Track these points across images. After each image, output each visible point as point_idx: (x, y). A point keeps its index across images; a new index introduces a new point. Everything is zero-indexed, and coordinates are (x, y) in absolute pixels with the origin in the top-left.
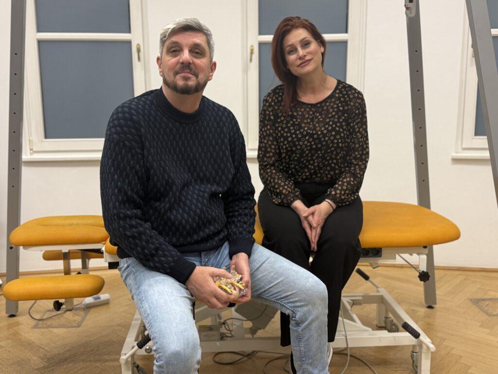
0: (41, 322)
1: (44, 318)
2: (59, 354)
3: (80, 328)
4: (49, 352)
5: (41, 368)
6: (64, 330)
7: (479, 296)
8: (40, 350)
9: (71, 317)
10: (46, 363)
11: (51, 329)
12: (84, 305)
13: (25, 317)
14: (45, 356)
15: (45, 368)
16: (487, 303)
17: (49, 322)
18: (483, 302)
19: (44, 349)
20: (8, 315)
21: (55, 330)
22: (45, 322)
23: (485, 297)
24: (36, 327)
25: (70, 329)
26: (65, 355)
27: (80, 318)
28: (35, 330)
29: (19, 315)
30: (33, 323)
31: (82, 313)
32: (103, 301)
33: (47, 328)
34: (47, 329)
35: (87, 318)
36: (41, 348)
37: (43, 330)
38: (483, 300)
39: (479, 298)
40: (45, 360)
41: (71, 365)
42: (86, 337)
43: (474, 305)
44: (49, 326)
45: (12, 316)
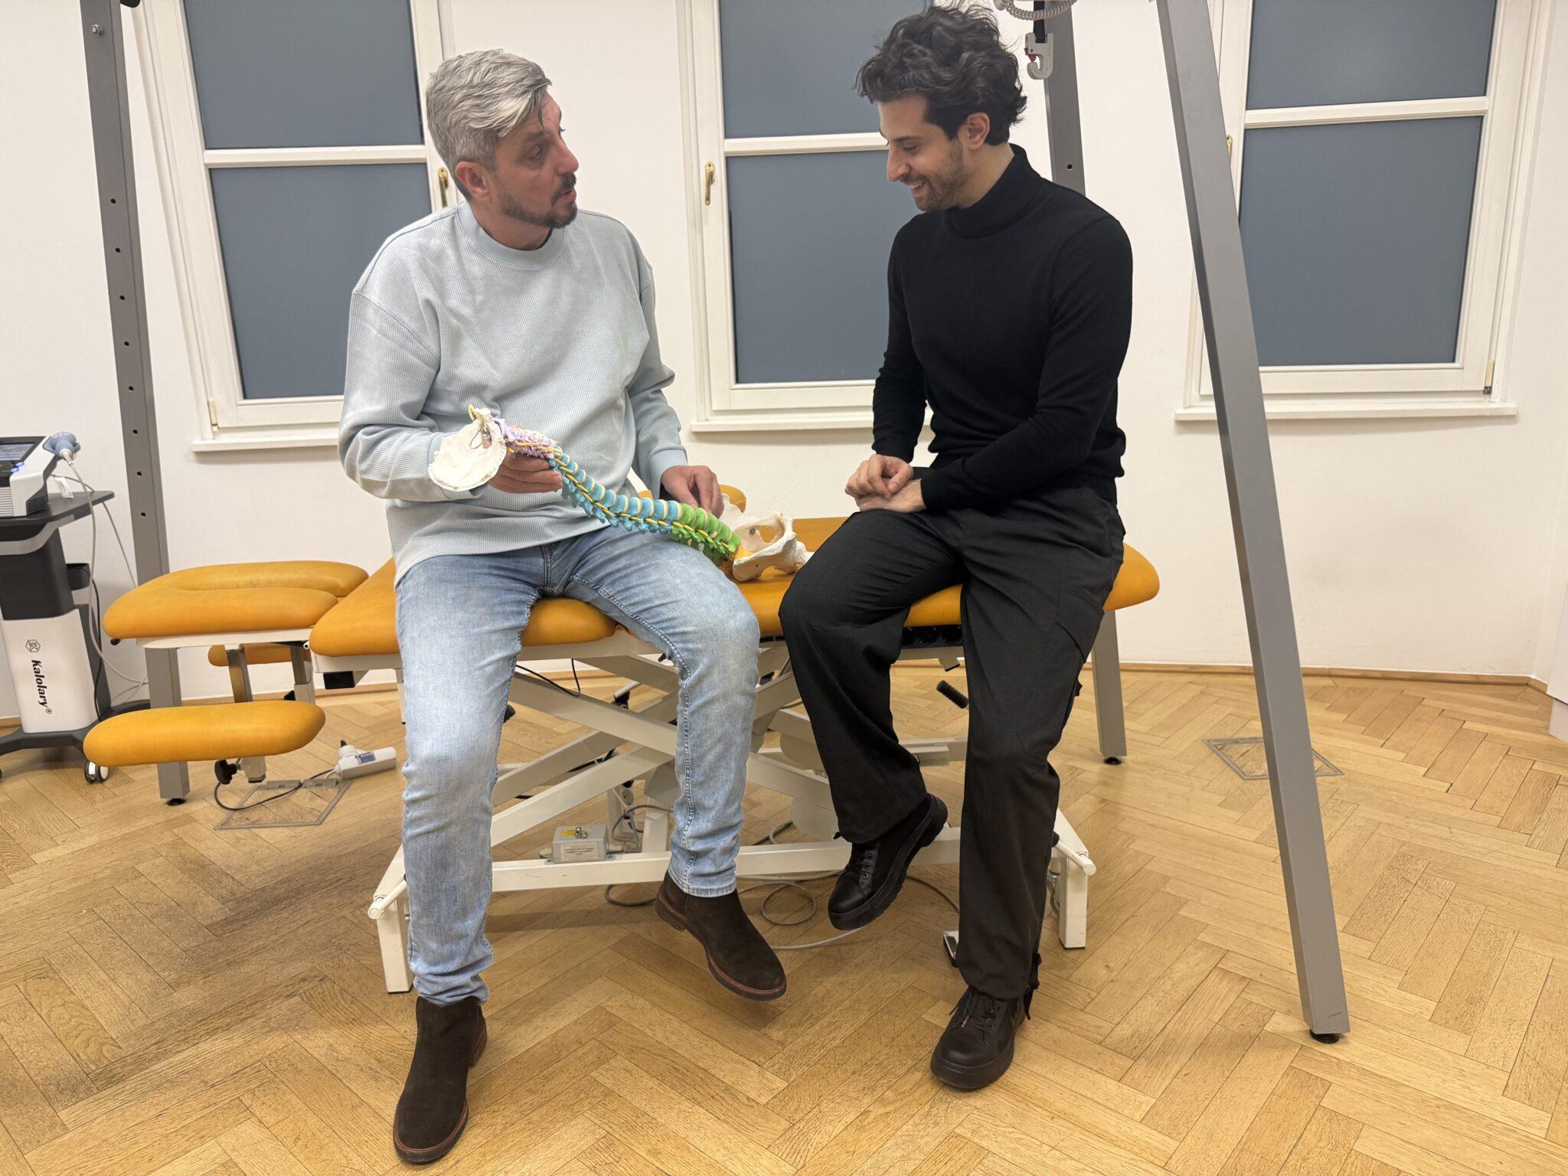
0: (236, 815)
1: (246, 804)
2: (263, 890)
3: (323, 825)
4: (242, 885)
5: (218, 923)
6: (287, 831)
7: (1228, 734)
8: (225, 880)
9: (307, 800)
10: (230, 910)
11: (257, 831)
12: (339, 774)
13: (205, 804)
14: (233, 894)
15: (227, 921)
16: (1244, 748)
17: (254, 815)
18: (1235, 746)
19: (233, 878)
20: (166, 800)
21: (264, 833)
22: (246, 814)
23: (1242, 735)
24: (224, 825)
25: (299, 830)
26: (276, 892)
27: (326, 804)
28: (222, 832)
29: (192, 800)
30: (223, 815)
31: (332, 792)
32: (381, 763)
33: (248, 828)
34: (247, 831)
35: (341, 802)
36: (227, 875)
37: (237, 833)
38: (1236, 742)
39: (1228, 737)
40: (229, 904)
41: (286, 915)
42: (330, 847)
43: (1214, 755)
44: (253, 823)
45: (176, 802)
